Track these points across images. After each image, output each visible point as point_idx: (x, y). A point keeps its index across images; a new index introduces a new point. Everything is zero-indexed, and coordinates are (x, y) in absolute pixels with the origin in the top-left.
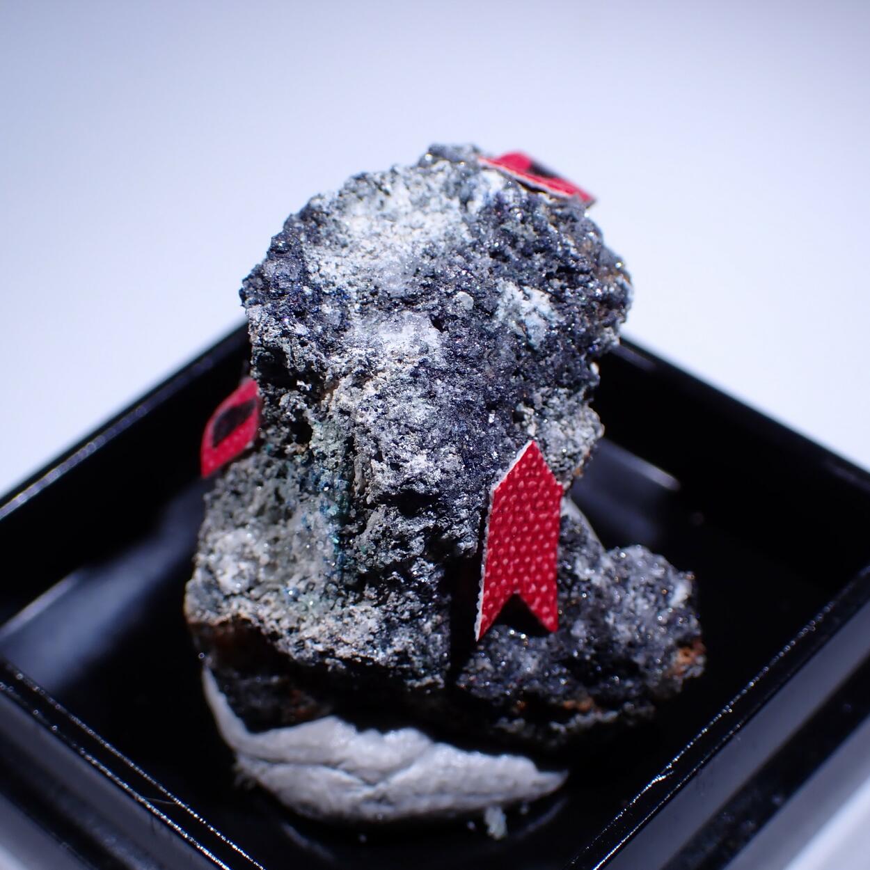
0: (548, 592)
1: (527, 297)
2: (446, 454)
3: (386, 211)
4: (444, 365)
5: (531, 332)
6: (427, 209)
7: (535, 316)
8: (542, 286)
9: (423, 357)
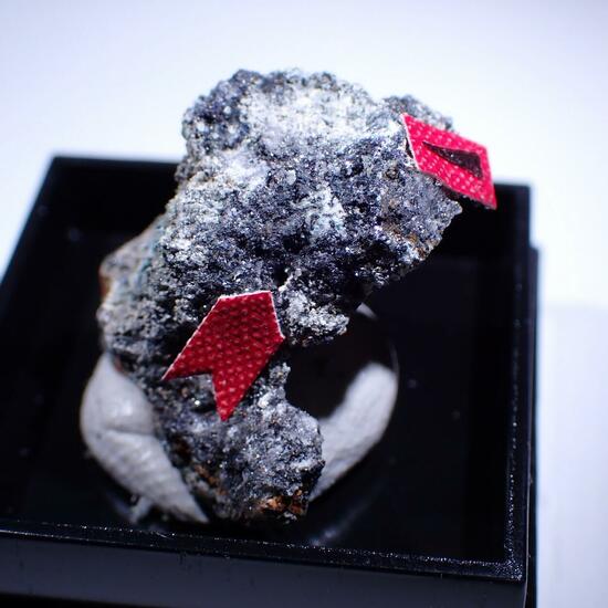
0: (233, 394)
1: (331, 205)
2: (198, 250)
3: (327, 105)
4: (246, 203)
5: (316, 226)
6: (351, 122)
7: (328, 219)
8: (346, 206)
9: (239, 189)
